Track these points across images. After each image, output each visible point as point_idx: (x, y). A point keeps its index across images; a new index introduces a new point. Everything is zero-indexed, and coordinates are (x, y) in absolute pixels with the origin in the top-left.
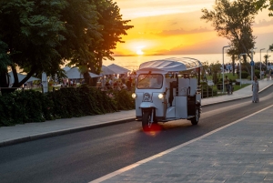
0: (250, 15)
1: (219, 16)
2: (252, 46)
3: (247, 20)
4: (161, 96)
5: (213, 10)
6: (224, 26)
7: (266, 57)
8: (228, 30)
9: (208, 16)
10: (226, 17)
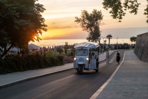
0: (99, 21)
1: (83, 20)
2: (99, 36)
3: (97, 23)
4: (87, 59)
5: (81, 18)
6: (86, 25)
7: (105, 41)
8: (87, 27)
9: (78, 20)
10: (87, 21)
